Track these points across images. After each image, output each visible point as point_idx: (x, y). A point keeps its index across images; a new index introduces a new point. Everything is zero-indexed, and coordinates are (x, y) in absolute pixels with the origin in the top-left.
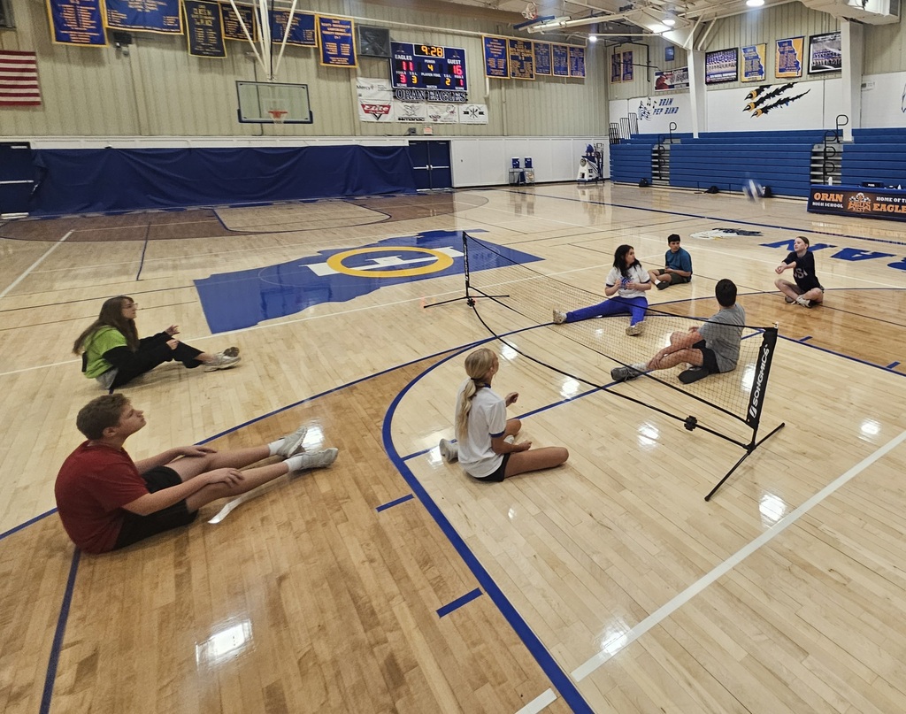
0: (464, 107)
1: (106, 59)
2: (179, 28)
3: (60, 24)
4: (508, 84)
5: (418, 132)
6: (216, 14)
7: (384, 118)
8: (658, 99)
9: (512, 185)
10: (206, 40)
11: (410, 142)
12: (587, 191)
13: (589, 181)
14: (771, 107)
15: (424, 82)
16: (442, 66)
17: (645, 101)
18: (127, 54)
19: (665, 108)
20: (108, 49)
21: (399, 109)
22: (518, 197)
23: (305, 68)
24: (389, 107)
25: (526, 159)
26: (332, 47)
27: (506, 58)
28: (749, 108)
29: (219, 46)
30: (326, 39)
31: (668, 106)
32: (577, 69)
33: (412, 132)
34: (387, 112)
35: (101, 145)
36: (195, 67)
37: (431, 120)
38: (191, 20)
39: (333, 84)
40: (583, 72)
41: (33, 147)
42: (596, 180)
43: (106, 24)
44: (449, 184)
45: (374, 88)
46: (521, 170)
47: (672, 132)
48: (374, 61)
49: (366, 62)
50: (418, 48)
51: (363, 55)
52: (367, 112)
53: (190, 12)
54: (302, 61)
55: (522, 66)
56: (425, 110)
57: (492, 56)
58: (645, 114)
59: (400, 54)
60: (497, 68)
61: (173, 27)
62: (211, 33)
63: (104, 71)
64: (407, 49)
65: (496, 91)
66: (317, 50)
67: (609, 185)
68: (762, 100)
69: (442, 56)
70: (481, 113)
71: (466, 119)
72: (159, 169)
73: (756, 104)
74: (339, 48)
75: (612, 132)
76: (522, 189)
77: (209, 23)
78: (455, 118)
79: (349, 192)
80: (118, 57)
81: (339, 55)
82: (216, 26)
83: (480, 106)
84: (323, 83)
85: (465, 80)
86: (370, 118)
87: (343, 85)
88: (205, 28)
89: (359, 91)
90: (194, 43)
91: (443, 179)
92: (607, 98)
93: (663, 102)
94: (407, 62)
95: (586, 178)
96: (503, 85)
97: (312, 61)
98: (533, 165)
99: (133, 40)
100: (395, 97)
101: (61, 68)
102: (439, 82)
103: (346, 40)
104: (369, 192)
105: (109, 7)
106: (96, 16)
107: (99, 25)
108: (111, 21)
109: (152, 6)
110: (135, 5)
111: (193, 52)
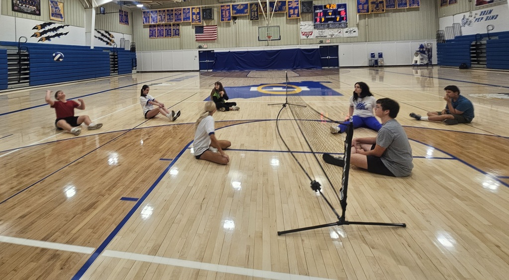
0: (346, 30)
1: (231, 25)
2: (248, 12)
3: (222, 16)
4: (370, 16)
5: (324, 42)
6: (257, 6)
7: (310, 37)
8: (479, 12)
9: (370, 66)
10: (254, 15)
11: (320, 46)
12: (419, 71)
13: (420, 65)
15: (327, 20)
16: (335, 12)
17: (467, 15)
18: (235, 23)
19: (485, 17)
20: (232, 21)
21: (316, 33)
22: (373, 72)
23: (282, 21)
24: (312, 32)
25: (379, 53)
26: (292, 11)
27: (368, 3)
29: (257, 17)
30: (290, 8)
31: (487, 15)
32: (414, 3)
33: (321, 42)
34: (311, 35)
35: (227, 51)
36: (251, 25)
37: (330, 37)
38: (251, 10)
39: (292, 26)
40: (418, 4)
41: (215, 51)
42: (427, 65)
43: (231, 15)
44: (338, 65)
45: (306, 25)
46: (376, 59)
47: (490, 32)
48: (307, 14)
49: (304, 15)
50: (325, 6)
51: (303, 13)
52: (303, 35)
53: (251, 7)
54: (282, 18)
55: (377, 6)
56: (327, 32)
57: (361, 4)
58: (466, 22)
59: (318, 10)
60: (363, 9)
61: (246, 13)
62: (256, 13)
63: (230, 28)
64: (320, 7)
65: (363, 21)
66: (286, 13)
67: (435, 70)
69: (335, 8)
70: (354, 32)
71: (346, 35)
74: (294, 11)
75: (439, 36)
76: (375, 68)
77: (255, 10)
78: (341, 35)
79: (295, 67)
81: (294, 14)
82: (257, 11)
83: (354, 28)
84: (288, 25)
85: (346, 17)
86: (304, 37)
87: (295, 26)
88: (254, 11)
89: (301, 27)
90: (251, 17)
91: (335, 63)
92: (437, 17)
93: (483, 13)
94: (320, 13)
95: (418, 63)
96: (367, 17)
97: (285, 18)
98: (383, 56)
99: (237, 18)
100: (315, 28)
101: (222, 28)
102: (334, 20)
103: (296, 8)
104: (302, 68)
105: (233, 9)
106: (229, 13)
107: (230, 15)
108: (233, 14)
109: (242, 7)
110: (238, 8)
111: (251, 20)
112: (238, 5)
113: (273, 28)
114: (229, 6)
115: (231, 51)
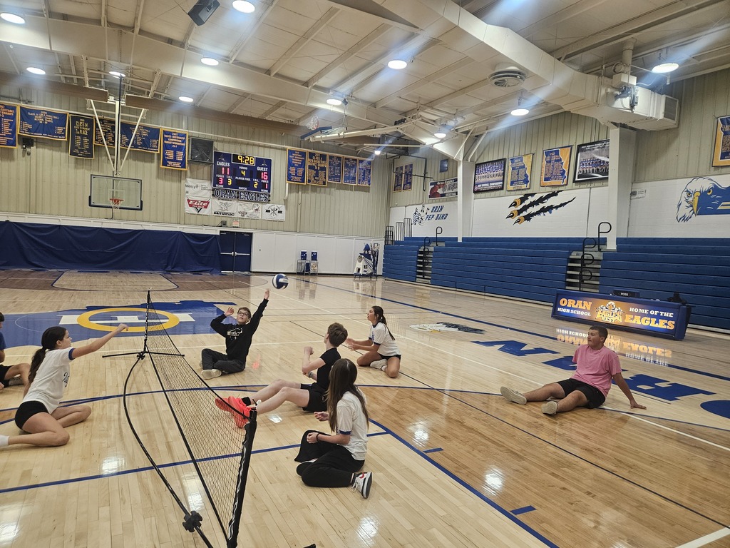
0: (266, 206)
1: (16, 157)
2: (64, 135)
4: (305, 189)
5: (228, 224)
6: (91, 126)
7: (204, 211)
8: (431, 206)
9: (299, 274)
10: (82, 145)
11: (221, 232)
12: (360, 284)
13: (363, 275)
14: (534, 214)
15: (237, 184)
16: (253, 172)
17: (420, 208)
18: (29, 154)
19: (436, 214)
20: (18, 149)
21: (216, 204)
22: (303, 284)
23: (147, 170)
24: (208, 203)
25: (312, 253)
26: (170, 154)
27: (304, 167)
28: (512, 216)
29: (90, 150)
30: (166, 147)
31: (438, 213)
32: (364, 179)
33: (224, 224)
34: (206, 207)
36: (72, 165)
37: (239, 216)
38: (74, 130)
39: (168, 184)
40: (369, 181)
42: (370, 275)
43: (18, 132)
44: (248, 268)
45: (198, 187)
46: (308, 262)
47: (439, 236)
48: (201, 166)
49: (195, 166)
50: (235, 156)
51: (192, 161)
52: (191, 206)
53: (74, 124)
54: (147, 165)
55: (317, 175)
56: (236, 207)
57: (293, 165)
58: (418, 219)
59: (221, 161)
60: (296, 175)
61: (60, 135)
62: (86, 140)
63: (13, 164)
64: (227, 157)
65: (294, 195)
66: (159, 155)
67: (380, 280)
68: (525, 208)
69: (253, 164)
70: (280, 212)
71: (267, 216)
72: (36, 239)
73: (520, 212)
74: (175, 154)
75: (388, 234)
76: (306, 278)
77: (85, 133)
78: (258, 215)
79: (169, 268)
80: (23, 156)
81: (175, 160)
82: (90, 135)
83: (279, 206)
84: (161, 182)
85: (269, 184)
86: (193, 210)
87: (175, 185)
88: (82, 136)
89: (187, 189)
90: (73, 147)
91: (245, 264)
92: (389, 205)
93: (435, 209)
94: (226, 168)
95: (361, 273)
96: (300, 189)
97: (154, 165)
98: (317, 258)
99: (35, 143)
100: (213, 195)
102: (248, 185)
103: (180, 148)
104: (185, 269)
105: (22, 119)
106: (13, 126)
107: (14, 132)
108: (22, 130)
109: (49, 119)
110: (39, 118)
111: (72, 154)
112: (38, 112)
113: (126, 182)
114: (14, 108)
115: (12, 220)
